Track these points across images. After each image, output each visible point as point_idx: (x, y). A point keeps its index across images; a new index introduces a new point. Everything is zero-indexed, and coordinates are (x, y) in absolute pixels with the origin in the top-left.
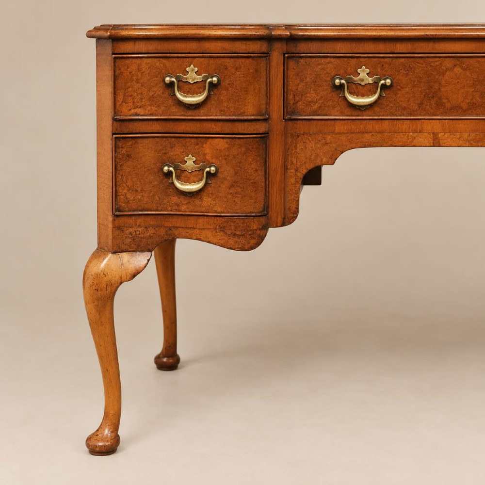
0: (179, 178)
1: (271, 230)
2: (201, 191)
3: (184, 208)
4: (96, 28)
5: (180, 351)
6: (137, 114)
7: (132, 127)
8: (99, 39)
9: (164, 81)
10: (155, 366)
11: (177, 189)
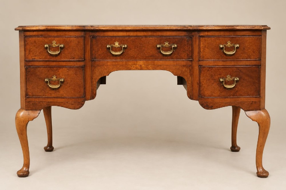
0: (50, 83)
1: (86, 102)
2: (59, 88)
3: (53, 95)
4: (19, 27)
5: (53, 145)
6: (35, 59)
7: (32, 63)
8: (20, 31)
9: (44, 46)
10: (44, 150)
11: (50, 88)
